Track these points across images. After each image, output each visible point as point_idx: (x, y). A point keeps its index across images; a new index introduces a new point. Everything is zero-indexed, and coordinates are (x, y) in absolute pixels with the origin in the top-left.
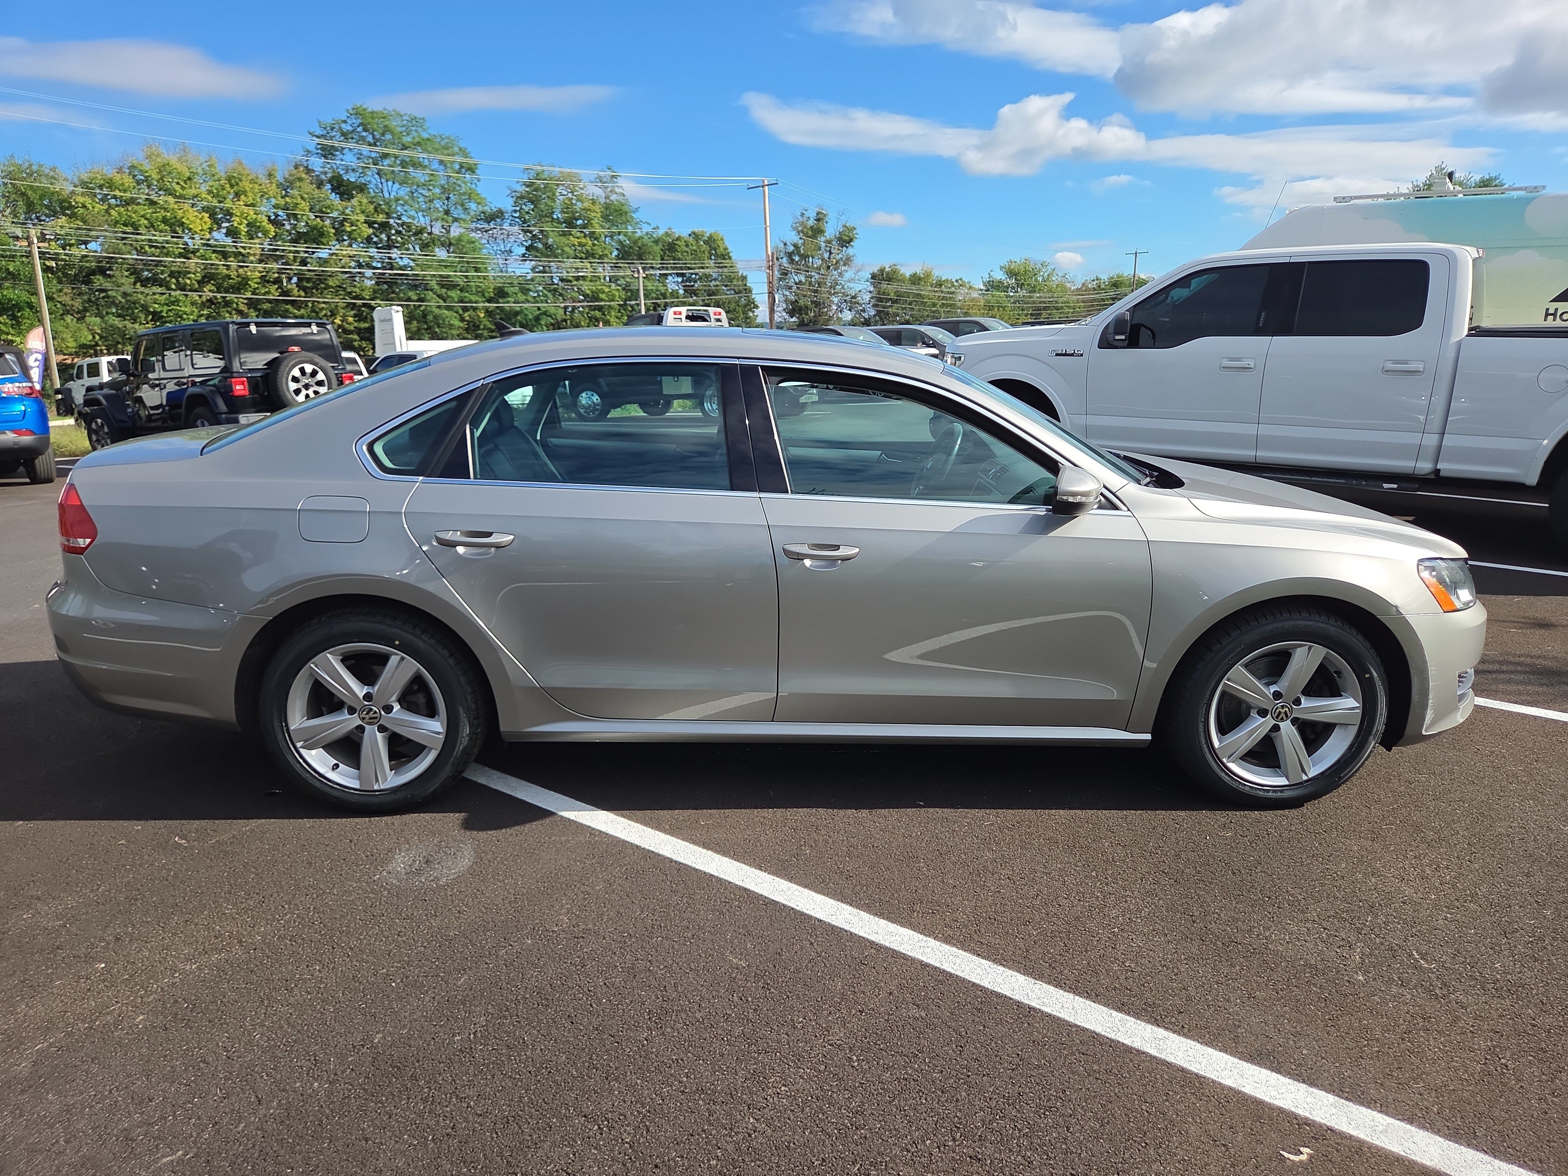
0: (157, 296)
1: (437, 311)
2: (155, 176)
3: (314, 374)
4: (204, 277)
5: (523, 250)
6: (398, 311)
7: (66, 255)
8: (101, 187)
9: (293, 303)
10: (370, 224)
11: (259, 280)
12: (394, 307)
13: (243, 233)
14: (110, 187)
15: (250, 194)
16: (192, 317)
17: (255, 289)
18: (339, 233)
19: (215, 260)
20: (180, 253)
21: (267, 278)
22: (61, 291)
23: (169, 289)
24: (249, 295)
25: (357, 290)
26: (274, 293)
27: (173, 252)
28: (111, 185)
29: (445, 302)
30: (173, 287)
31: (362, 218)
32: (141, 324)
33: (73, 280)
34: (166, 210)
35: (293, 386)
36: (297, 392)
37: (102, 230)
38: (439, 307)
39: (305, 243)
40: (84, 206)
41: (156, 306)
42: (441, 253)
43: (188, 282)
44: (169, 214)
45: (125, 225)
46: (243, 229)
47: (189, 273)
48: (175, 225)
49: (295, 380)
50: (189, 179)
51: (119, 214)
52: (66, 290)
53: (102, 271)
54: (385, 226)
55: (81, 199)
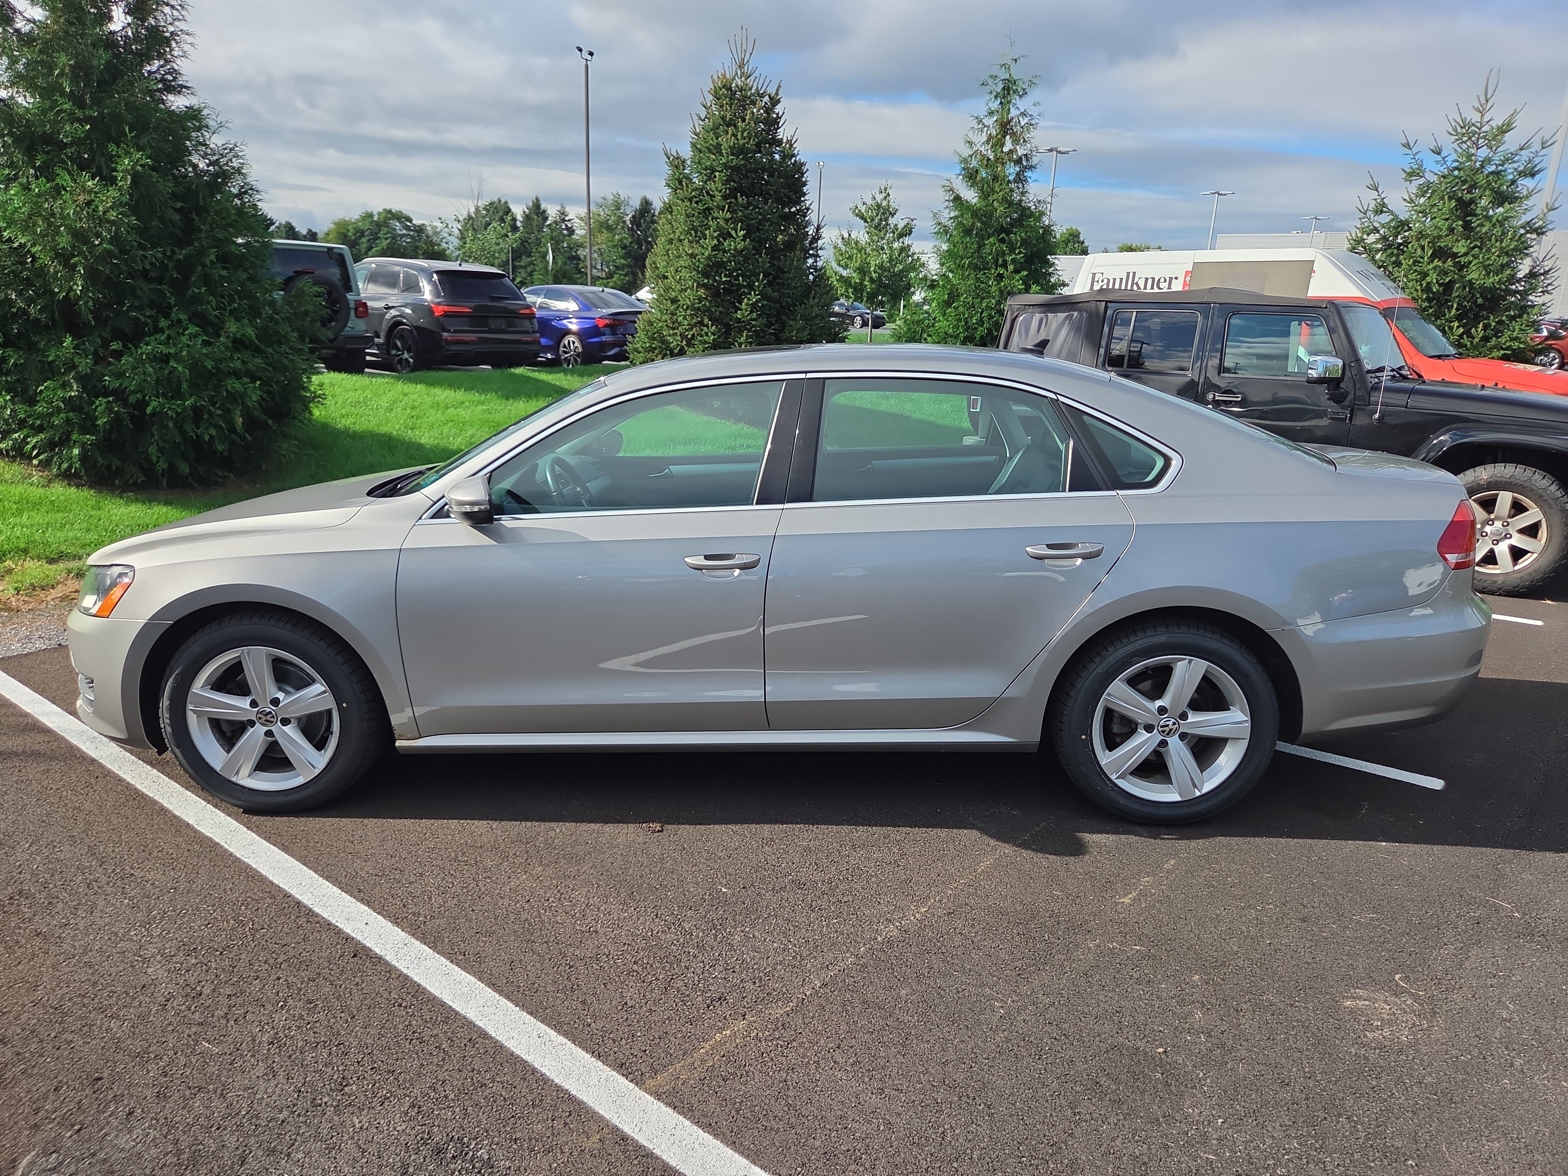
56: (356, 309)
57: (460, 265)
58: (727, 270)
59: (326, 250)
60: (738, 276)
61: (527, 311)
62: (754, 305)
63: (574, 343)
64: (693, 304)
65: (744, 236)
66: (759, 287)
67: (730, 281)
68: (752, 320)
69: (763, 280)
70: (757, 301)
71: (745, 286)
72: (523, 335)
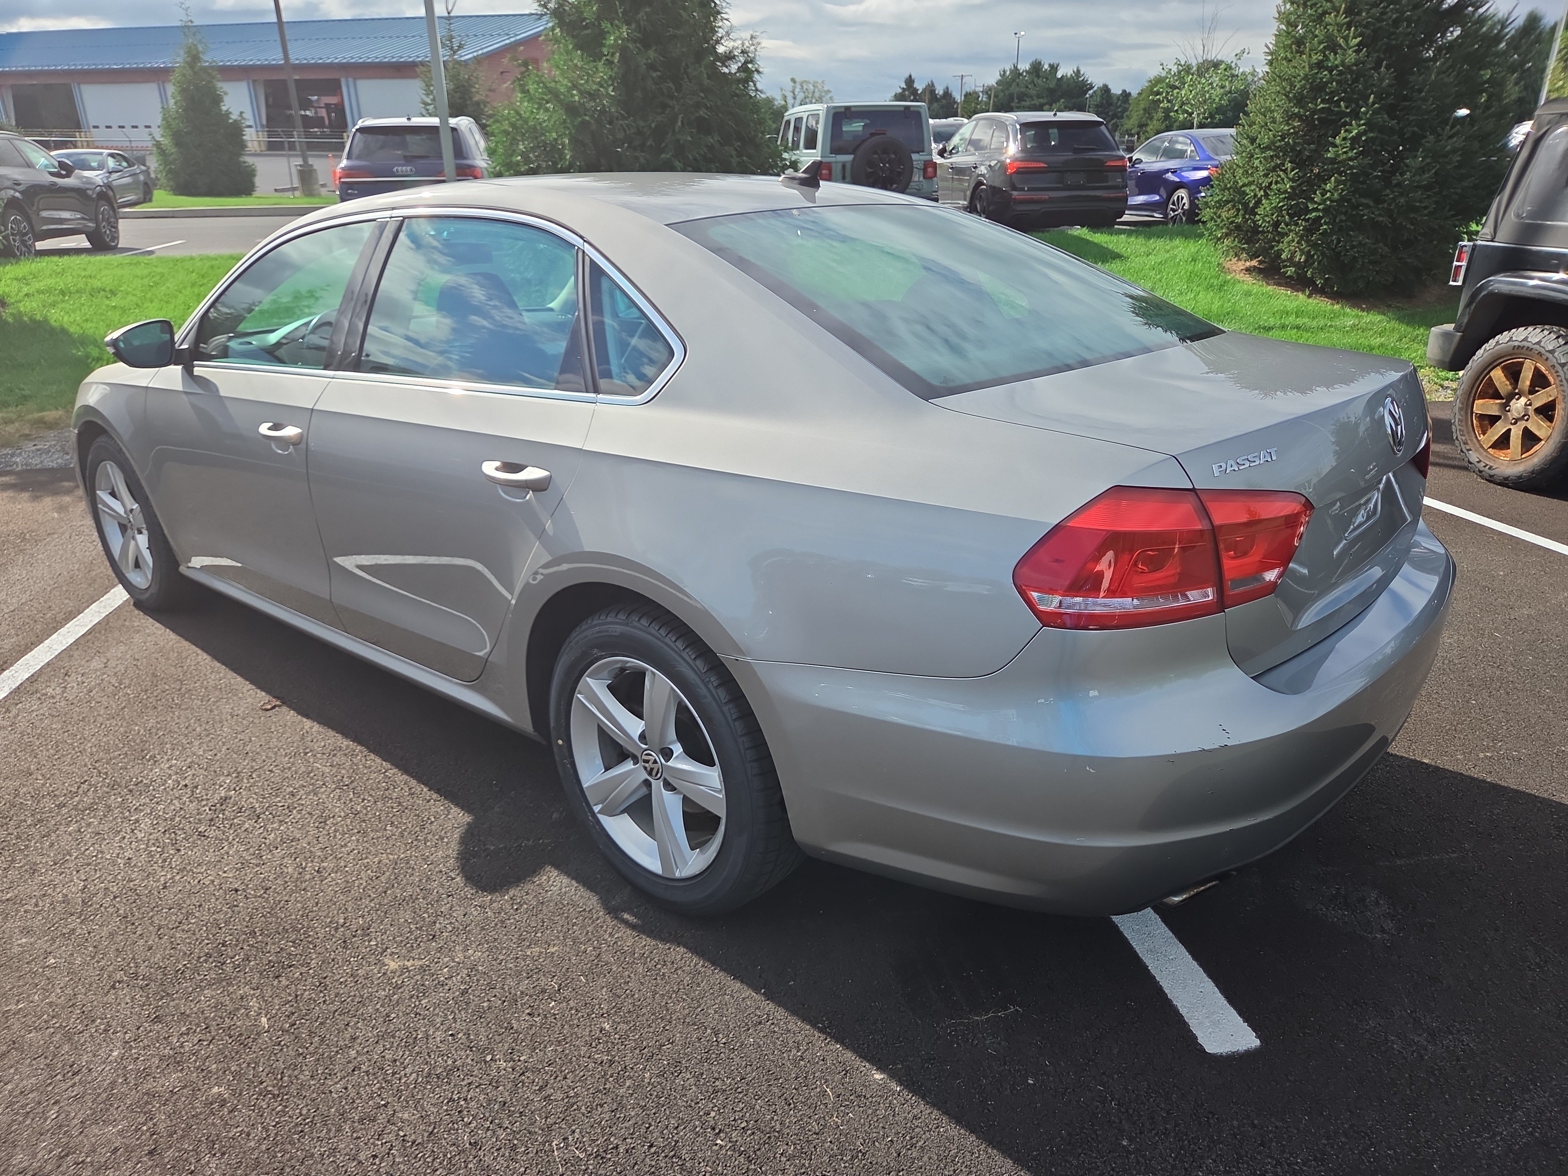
56: (925, 170)
57: (1055, 115)
58: (1327, 94)
59: (902, 109)
60: (1341, 99)
61: (1119, 163)
62: (1355, 140)
63: (1182, 198)
64: (1273, 143)
65: (1358, 45)
66: (1365, 113)
67: (1329, 108)
68: (1351, 159)
69: (1374, 103)
70: (1359, 135)
71: (1347, 115)
72: (1104, 191)
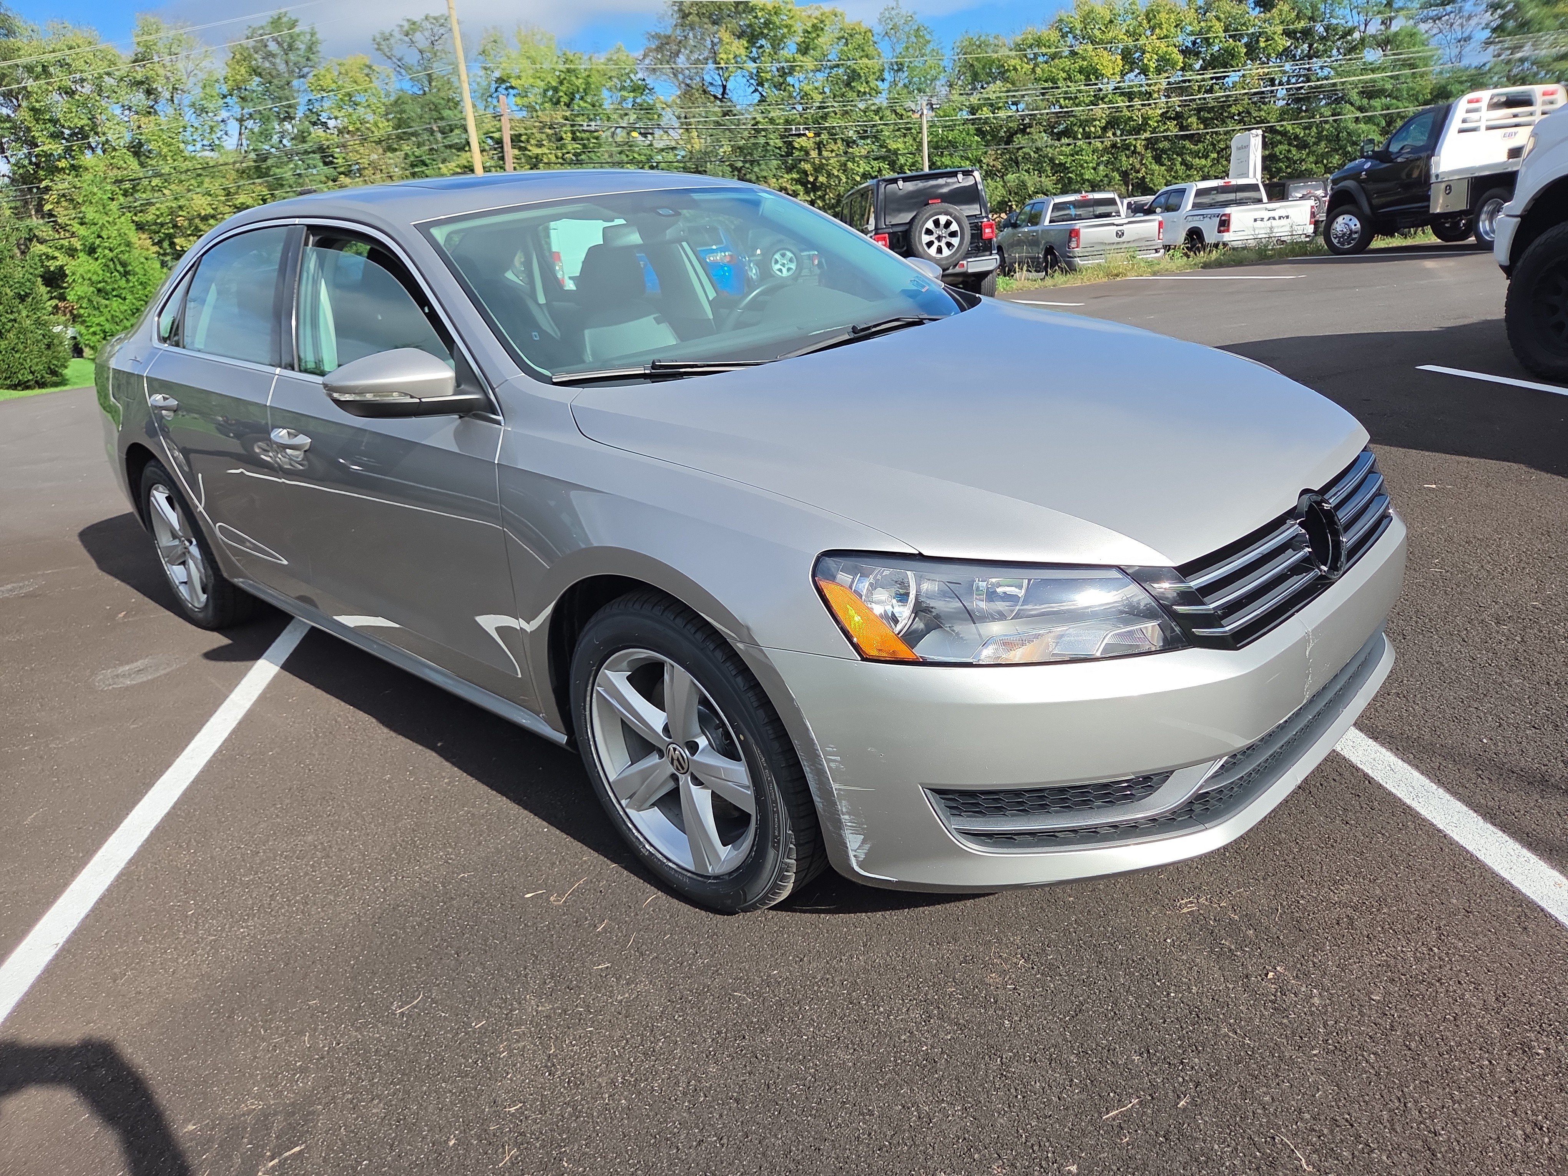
0: (1063, 148)
1: (1352, 126)
2: (1079, 26)
3: (948, 224)
4: (1108, 123)
5: (1487, 33)
6: (1257, 135)
7: (994, 118)
8: (1031, 46)
9: (1190, 137)
10: (1288, 33)
11: (1159, 118)
12: (1254, 131)
13: (1152, 70)
14: (1038, 46)
15: (1165, 26)
16: (1091, 165)
17: (1155, 128)
18: (1252, 51)
19: (1122, 103)
20: (1091, 101)
21: (1168, 115)
22: (986, 153)
23: (1075, 138)
24: (1147, 135)
25: (1262, 113)
26: (1173, 130)
27: (1084, 101)
28: (1039, 43)
29: (1362, 112)
30: (1080, 136)
31: (1280, 29)
32: (1047, 176)
33: (998, 141)
34: (1084, 59)
35: (926, 239)
36: (930, 244)
37: (1026, 90)
38: (1357, 120)
39: (1213, 69)
40: (1015, 69)
41: (1062, 157)
42: (1372, 55)
43: (1093, 129)
44: (1085, 63)
45: (1046, 81)
46: (1153, 65)
47: (1095, 120)
48: (1091, 73)
49: (929, 232)
50: (1111, 22)
51: (1043, 70)
52: (990, 152)
53: (1023, 131)
54: (1307, 33)
55: (1012, 62)
